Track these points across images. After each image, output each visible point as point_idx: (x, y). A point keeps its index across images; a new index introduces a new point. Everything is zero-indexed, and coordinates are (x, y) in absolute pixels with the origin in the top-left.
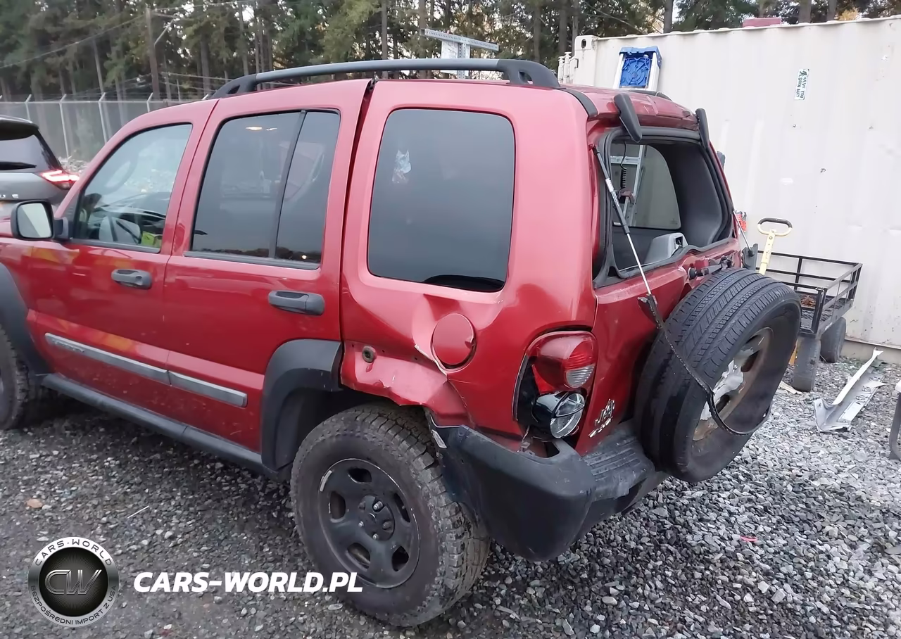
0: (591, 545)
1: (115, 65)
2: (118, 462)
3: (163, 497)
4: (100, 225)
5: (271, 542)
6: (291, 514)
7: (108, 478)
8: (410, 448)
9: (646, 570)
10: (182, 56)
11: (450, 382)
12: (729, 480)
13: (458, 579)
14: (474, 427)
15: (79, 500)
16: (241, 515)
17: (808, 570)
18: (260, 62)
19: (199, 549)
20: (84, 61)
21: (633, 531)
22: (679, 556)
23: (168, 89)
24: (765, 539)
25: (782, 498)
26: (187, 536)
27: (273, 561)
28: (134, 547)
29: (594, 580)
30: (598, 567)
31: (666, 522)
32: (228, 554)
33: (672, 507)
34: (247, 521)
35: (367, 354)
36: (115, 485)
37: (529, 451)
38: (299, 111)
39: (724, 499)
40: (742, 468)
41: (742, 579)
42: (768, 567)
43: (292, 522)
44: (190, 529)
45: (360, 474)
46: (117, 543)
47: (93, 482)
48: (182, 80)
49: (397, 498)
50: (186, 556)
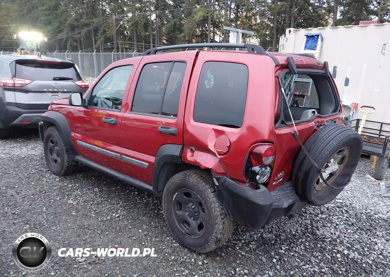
0: (277, 232)
1: (100, 38)
2: (99, 190)
3: (115, 203)
4: (98, 101)
5: (154, 221)
6: (162, 212)
7: (96, 195)
8: (206, 185)
9: (298, 242)
10: (126, 34)
11: (221, 161)
12: (338, 212)
13: (222, 235)
14: (229, 178)
15: (86, 202)
16: (143, 211)
17: (366, 248)
18: (157, 37)
19: (128, 221)
20: (88, 37)
21: (295, 228)
22: (312, 238)
23: (120, 48)
24: (350, 235)
25: (360, 221)
26: (124, 217)
27: (155, 228)
28: (105, 219)
29: (276, 244)
30: (278, 239)
31: (309, 225)
32: (138, 224)
33: (312, 220)
34: (146, 213)
35: (192, 150)
36: (98, 198)
37: (249, 187)
38: (172, 62)
39: (335, 219)
40: (345, 208)
41: (337, 249)
42: (349, 245)
43: (162, 214)
44: (124, 215)
45: (188, 195)
46: (99, 217)
47: (90, 196)
48: (125, 44)
49: (201, 204)
50: (123, 224)
